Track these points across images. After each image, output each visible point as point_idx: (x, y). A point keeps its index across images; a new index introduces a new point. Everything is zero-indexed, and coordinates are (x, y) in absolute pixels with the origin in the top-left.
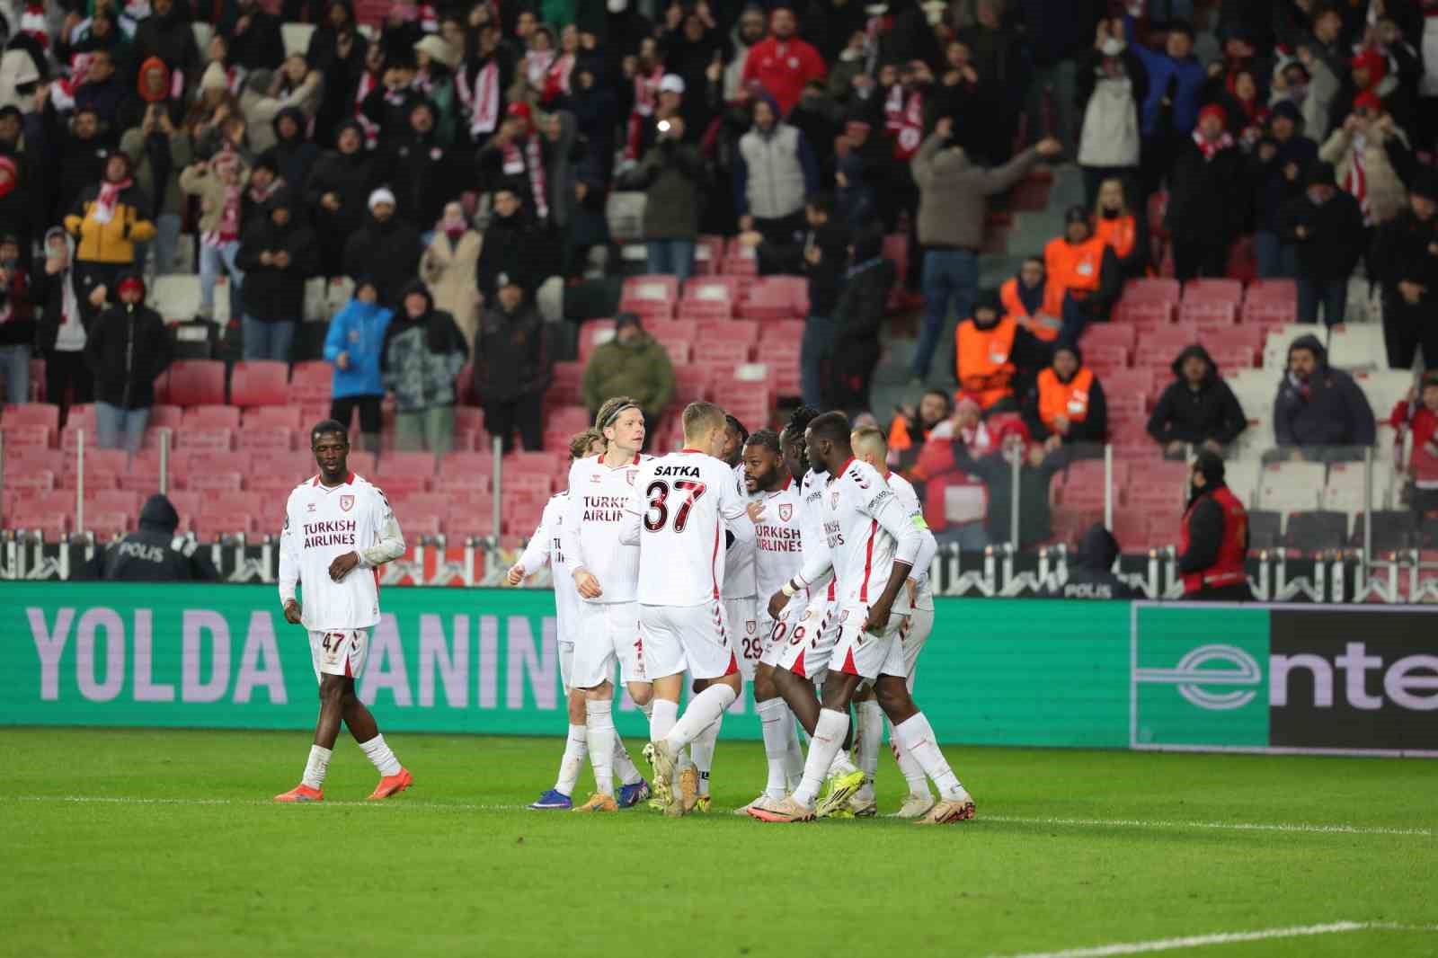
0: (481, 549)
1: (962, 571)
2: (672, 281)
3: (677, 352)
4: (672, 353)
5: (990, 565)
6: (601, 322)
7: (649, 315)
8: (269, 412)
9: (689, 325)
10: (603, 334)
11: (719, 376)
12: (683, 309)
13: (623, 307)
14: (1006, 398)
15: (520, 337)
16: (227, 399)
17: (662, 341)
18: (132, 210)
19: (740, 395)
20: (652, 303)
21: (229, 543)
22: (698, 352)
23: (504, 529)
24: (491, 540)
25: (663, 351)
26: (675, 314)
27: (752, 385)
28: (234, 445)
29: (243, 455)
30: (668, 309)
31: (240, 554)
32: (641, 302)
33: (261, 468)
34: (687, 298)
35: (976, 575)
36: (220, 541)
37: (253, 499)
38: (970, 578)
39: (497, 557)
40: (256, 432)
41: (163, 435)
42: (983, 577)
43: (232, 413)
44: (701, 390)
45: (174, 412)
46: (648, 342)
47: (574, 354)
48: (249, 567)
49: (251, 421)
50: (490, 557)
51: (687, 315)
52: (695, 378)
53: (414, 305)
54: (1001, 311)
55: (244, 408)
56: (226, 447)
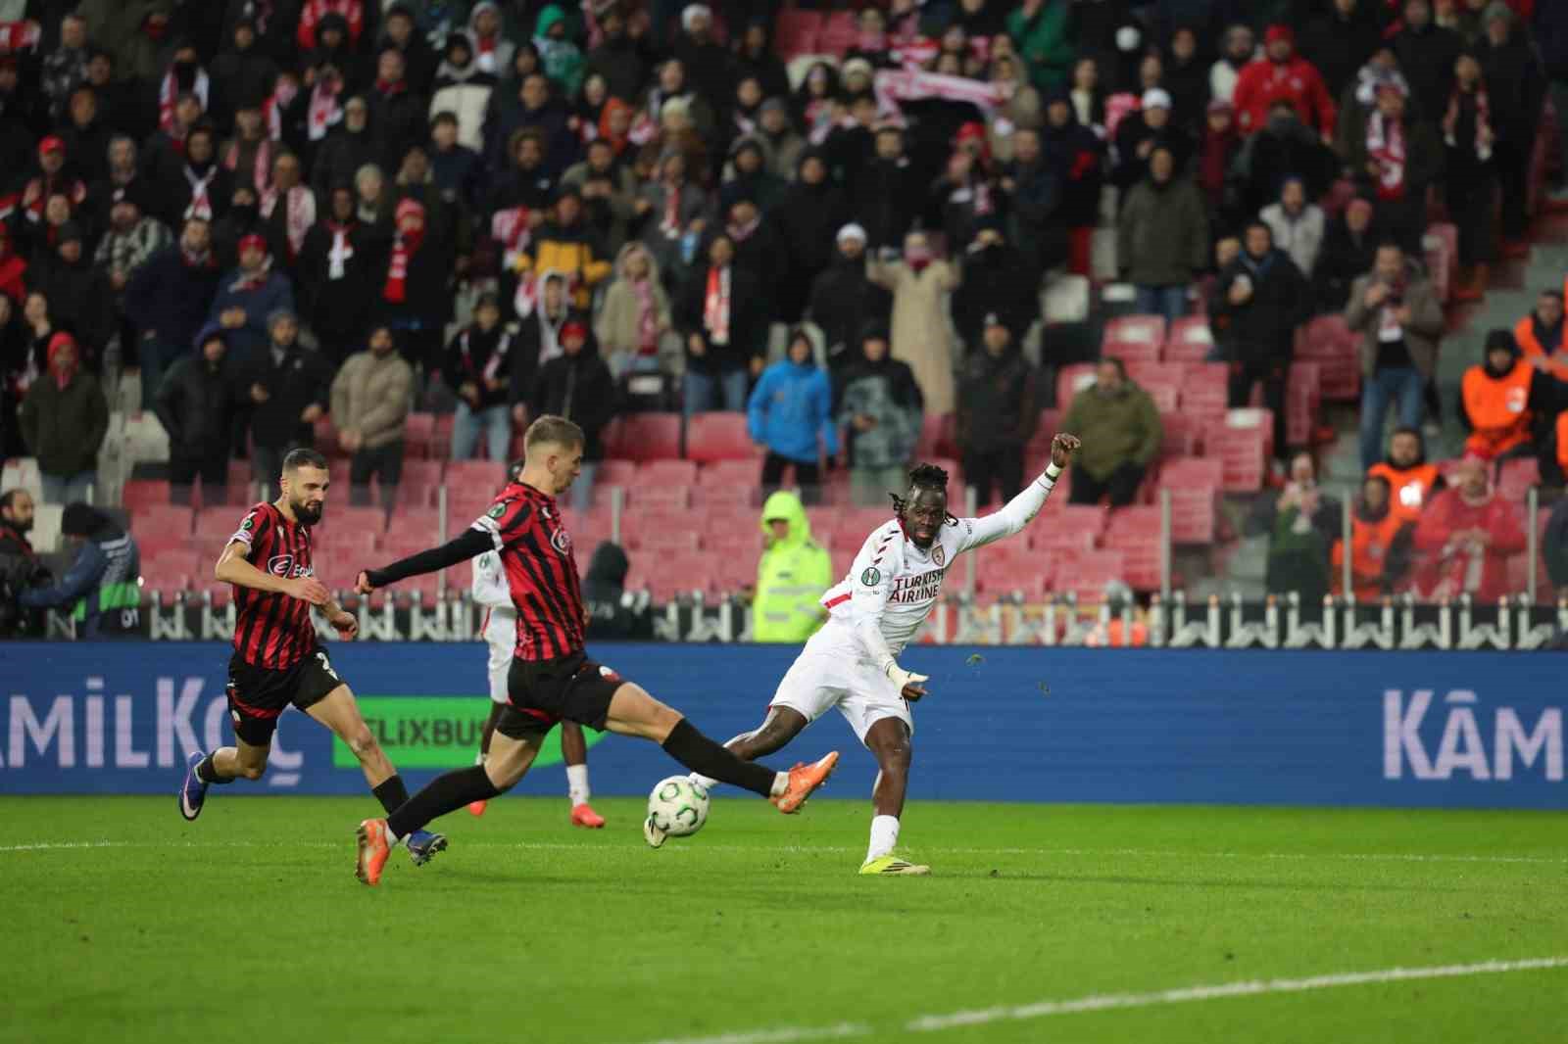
0: (954, 605)
1: (1474, 624)
2: (1158, 322)
3: (1165, 398)
4: (1158, 399)
5: (1504, 617)
6: (1081, 367)
7: (1134, 360)
8: (727, 467)
9: (1176, 369)
10: (1083, 380)
11: (1209, 424)
12: (1170, 351)
13: (1106, 351)
14: (1524, 443)
15: (1003, 385)
16: (683, 453)
17: (1146, 385)
18: (587, 251)
19: (1232, 443)
20: (1137, 346)
21: (686, 604)
22: (1188, 397)
23: (979, 588)
24: (964, 595)
25: (1147, 397)
26: (1162, 356)
27: (1245, 433)
28: (690, 502)
29: (700, 513)
30: (1153, 353)
31: (697, 614)
32: (1124, 346)
33: (720, 526)
34: (1175, 340)
35: (1489, 629)
36: (677, 600)
37: (710, 559)
38: (1483, 632)
39: (971, 617)
40: (712, 489)
41: (614, 495)
42: (1497, 630)
43: (688, 468)
44: (1189, 439)
45: (625, 468)
46: (1129, 387)
47: (1052, 400)
48: (708, 626)
49: (708, 477)
50: (963, 614)
51: (1176, 359)
52: (1185, 424)
53: (873, 349)
54: (1515, 351)
55: (702, 463)
56: (682, 504)
